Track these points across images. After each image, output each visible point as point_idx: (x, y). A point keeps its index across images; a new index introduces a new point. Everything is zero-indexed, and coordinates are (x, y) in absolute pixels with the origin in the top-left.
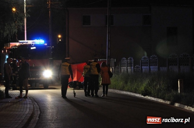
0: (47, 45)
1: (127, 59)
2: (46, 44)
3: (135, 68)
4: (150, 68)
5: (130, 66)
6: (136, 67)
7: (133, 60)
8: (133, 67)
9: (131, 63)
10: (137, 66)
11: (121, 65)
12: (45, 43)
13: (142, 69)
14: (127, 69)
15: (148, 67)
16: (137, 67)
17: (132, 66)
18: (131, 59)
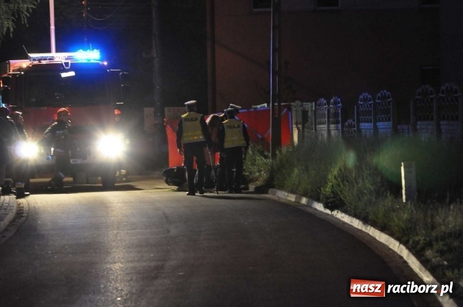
0: (109, 66)
1: (328, 103)
2: (106, 63)
3: (345, 129)
4: (376, 128)
5: (334, 123)
6: (346, 124)
7: (340, 104)
8: (340, 125)
9: (336, 115)
10: (349, 123)
11: (317, 121)
12: (102, 60)
13: (359, 130)
14: (329, 131)
15: (372, 124)
16: (351, 126)
17: (339, 123)
18: (336, 103)
